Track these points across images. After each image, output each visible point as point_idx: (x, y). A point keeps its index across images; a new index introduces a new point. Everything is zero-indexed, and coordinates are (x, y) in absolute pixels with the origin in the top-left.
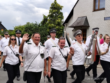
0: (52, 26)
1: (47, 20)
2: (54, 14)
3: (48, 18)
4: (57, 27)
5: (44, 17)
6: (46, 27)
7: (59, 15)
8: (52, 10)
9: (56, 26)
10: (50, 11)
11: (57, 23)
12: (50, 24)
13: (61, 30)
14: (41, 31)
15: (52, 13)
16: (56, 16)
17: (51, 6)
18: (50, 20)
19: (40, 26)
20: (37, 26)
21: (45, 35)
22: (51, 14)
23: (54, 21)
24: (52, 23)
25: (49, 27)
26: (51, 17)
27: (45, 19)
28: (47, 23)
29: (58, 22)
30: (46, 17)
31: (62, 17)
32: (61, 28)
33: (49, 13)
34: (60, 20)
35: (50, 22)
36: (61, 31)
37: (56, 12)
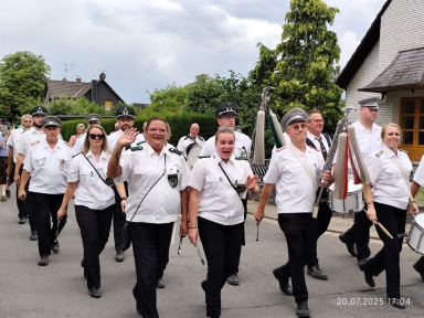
0: (295, 87)
1: (275, 64)
2: (302, 42)
3: (279, 58)
4: (314, 92)
5: (262, 52)
6: (272, 91)
7: (322, 42)
8: (292, 24)
9: (311, 86)
10: (287, 31)
11: (311, 75)
12: (287, 81)
13: (331, 101)
14: (250, 106)
15: (293, 35)
16: (309, 47)
17: (290, 11)
18: (284, 66)
19: (247, 88)
20: (235, 88)
22: (290, 41)
23: (301, 66)
24: (293, 76)
25: (280, 91)
26: (290, 53)
27: (267, 62)
28: (273, 77)
29: (318, 72)
30: (272, 52)
31: (333, 53)
32: (330, 94)
33: (284, 36)
34: (324, 65)
35: (285, 73)
36: (331, 104)
37: (310, 32)
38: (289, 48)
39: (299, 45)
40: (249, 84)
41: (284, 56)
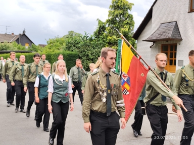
0: (115, 39)
1: (105, 29)
2: (117, 19)
3: (107, 26)
5: (99, 23)
6: (104, 41)
7: (126, 19)
8: (113, 10)
10: (110, 13)
12: (111, 36)
14: (94, 48)
15: (113, 15)
16: (121, 21)
17: (112, 4)
18: (110, 30)
19: (92, 40)
20: (87, 40)
22: (112, 18)
24: (113, 34)
25: (108, 41)
26: (112, 24)
27: (102, 28)
28: (104, 35)
29: (124, 33)
30: (104, 23)
31: (131, 24)
32: (130, 42)
33: (109, 16)
34: (127, 29)
35: (110, 33)
37: (120, 14)
39: (116, 20)
40: (93, 38)
41: (109, 25)
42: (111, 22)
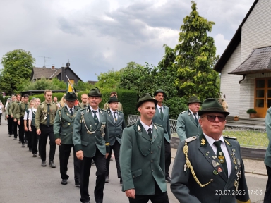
0: (188, 72)
1: (175, 58)
2: (192, 44)
3: (177, 53)
4: (199, 75)
5: (166, 50)
6: (173, 75)
7: (204, 44)
8: (185, 32)
9: (197, 71)
10: (182, 37)
11: (197, 65)
12: (183, 68)
13: (210, 80)
14: (159, 85)
15: (186, 39)
16: (196, 46)
17: (183, 24)
18: (181, 59)
19: (157, 73)
20: (149, 73)
21: (170, 93)
22: (184, 43)
23: (191, 59)
24: (186, 65)
25: (178, 75)
26: (184, 50)
27: (170, 57)
28: (173, 65)
29: (202, 62)
30: (173, 50)
31: (211, 51)
32: (210, 76)
33: (180, 40)
34: (205, 58)
35: (181, 63)
36: (211, 83)
37: (196, 38)
38: (184, 48)
39: (190, 45)
40: (158, 71)
41: (180, 52)
42: (183, 48)
